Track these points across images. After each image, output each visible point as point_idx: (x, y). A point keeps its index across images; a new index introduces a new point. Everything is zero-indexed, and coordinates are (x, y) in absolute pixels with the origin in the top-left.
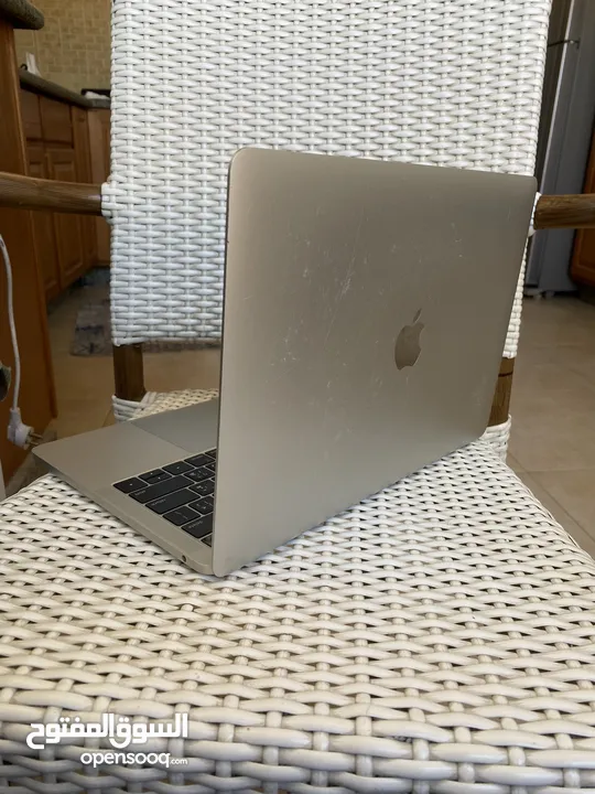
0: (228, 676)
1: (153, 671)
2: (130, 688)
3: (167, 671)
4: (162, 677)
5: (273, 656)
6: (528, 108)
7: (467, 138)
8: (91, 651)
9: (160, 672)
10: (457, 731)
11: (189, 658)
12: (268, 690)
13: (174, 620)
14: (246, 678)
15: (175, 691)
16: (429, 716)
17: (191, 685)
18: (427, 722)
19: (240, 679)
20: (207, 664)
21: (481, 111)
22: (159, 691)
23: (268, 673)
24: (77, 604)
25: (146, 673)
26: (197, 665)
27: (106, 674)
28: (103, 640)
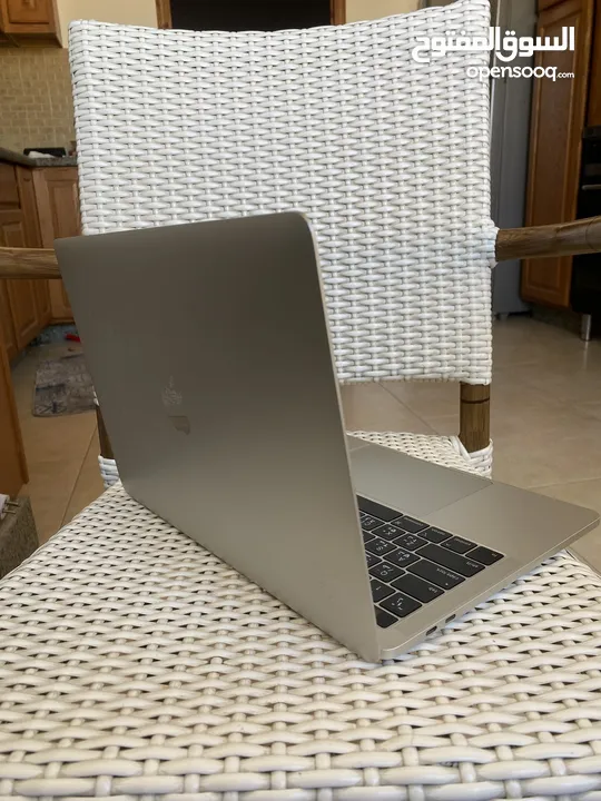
0: (271, 724)
1: (196, 728)
2: (175, 747)
3: (210, 726)
4: (206, 733)
5: (310, 699)
6: (479, 150)
7: (425, 181)
8: (129, 715)
9: (202, 728)
10: (499, 750)
11: (230, 711)
12: (312, 733)
13: (206, 675)
14: (289, 724)
15: (221, 745)
16: (470, 740)
17: (236, 738)
18: (470, 745)
19: (283, 725)
20: (248, 715)
21: (435, 156)
22: (206, 747)
23: (309, 717)
24: (106, 670)
25: (189, 731)
26: (239, 717)
27: (149, 737)
28: (140, 703)
